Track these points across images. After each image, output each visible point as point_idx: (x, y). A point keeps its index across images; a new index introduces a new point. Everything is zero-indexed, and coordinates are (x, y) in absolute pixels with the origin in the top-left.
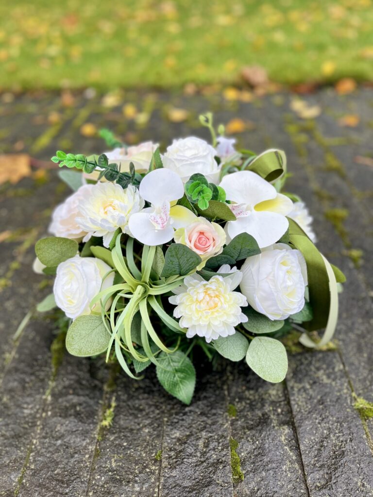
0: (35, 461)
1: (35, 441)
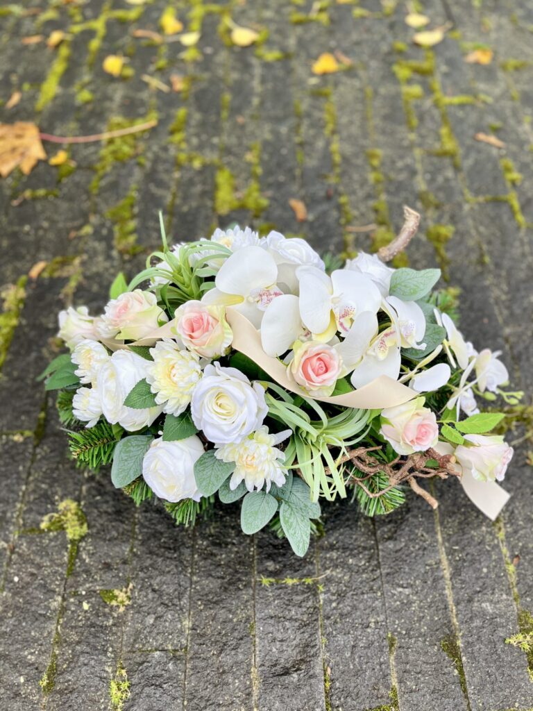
0: (141, 532)
1: (137, 515)
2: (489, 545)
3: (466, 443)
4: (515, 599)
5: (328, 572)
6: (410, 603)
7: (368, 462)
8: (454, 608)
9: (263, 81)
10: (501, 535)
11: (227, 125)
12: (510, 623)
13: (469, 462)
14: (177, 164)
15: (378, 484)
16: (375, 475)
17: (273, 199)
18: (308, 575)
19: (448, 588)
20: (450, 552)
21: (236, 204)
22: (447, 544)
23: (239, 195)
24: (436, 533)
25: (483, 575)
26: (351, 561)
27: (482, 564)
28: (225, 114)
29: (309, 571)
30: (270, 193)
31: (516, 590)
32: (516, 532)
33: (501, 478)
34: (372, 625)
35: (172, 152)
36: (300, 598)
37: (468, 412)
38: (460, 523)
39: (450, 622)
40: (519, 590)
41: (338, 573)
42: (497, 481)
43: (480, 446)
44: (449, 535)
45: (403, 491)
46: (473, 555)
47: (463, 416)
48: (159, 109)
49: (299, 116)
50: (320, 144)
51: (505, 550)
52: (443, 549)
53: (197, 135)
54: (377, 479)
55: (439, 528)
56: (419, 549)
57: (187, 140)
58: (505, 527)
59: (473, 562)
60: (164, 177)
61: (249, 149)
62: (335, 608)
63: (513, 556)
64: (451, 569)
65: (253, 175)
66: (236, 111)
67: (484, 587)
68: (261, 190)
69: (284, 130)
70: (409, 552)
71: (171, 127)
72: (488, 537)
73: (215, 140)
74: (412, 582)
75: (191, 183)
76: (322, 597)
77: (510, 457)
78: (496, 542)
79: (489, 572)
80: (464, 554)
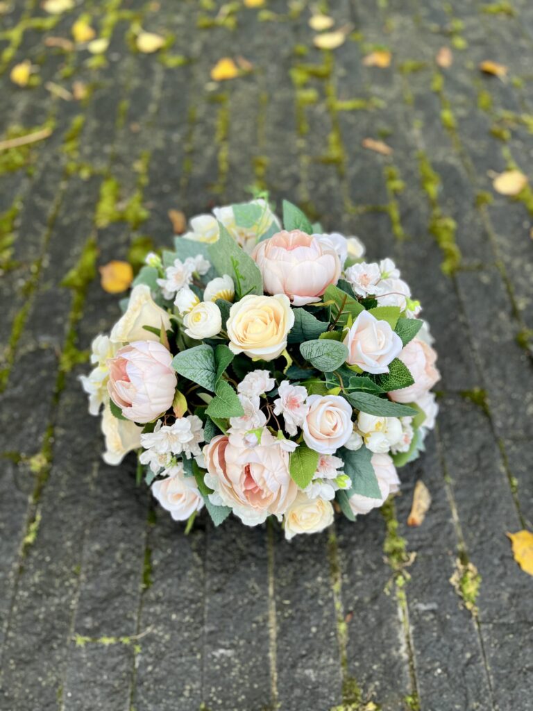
2: (322, 599)
4: (343, 664)
5: (149, 629)
6: (231, 666)
8: (276, 674)
9: (164, 86)
10: (338, 587)
11: (121, 133)
12: (333, 694)
14: (65, 175)
17: (153, 211)
18: (126, 634)
19: (273, 651)
20: (280, 607)
21: (116, 216)
22: (278, 598)
23: (122, 206)
24: (268, 585)
25: (311, 635)
26: (174, 617)
27: (312, 623)
28: (121, 121)
29: (128, 629)
30: (151, 204)
31: (345, 653)
32: (352, 584)
34: (186, 693)
35: (64, 161)
36: (116, 660)
38: (295, 573)
39: (269, 690)
40: (349, 653)
41: (159, 631)
44: (281, 586)
46: (303, 612)
48: (58, 117)
49: (194, 122)
50: (209, 152)
51: (338, 605)
52: (273, 604)
53: (91, 144)
55: (271, 579)
56: (248, 603)
57: (79, 149)
58: (342, 578)
59: (302, 619)
60: (50, 187)
61: (138, 157)
62: (151, 673)
63: (347, 612)
64: (278, 628)
65: (137, 185)
66: (131, 117)
67: (310, 651)
68: (143, 201)
69: (176, 137)
70: (236, 607)
71: (67, 134)
72: (323, 589)
73: (108, 149)
74: (235, 642)
75: (77, 193)
76: (138, 659)
78: (330, 595)
79: (318, 632)
80: (294, 610)
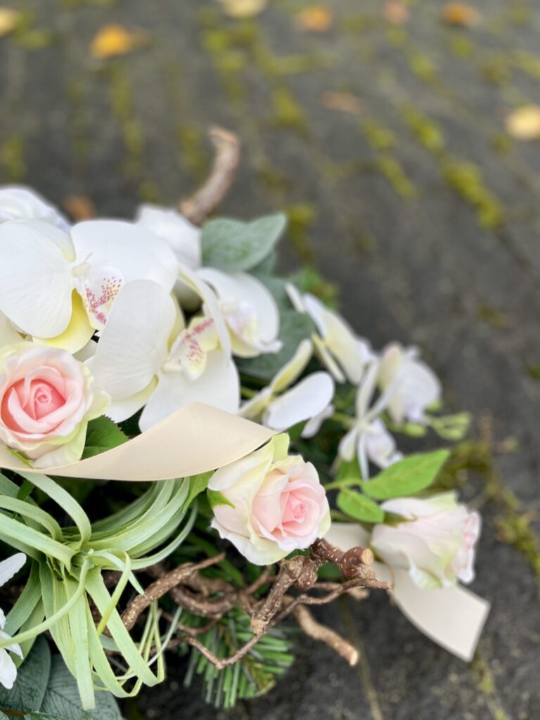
2: (471, 711)
3: (391, 519)
7: (206, 592)
10: (487, 685)
13: (402, 556)
15: (233, 633)
16: (226, 616)
24: (367, 707)
32: (511, 673)
33: (468, 576)
37: (382, 461)
38: (409, 676)
42: (461, 583)
43: (415, 519)
44: (393, 705)
45: (288, 638)
47: (374, 470)
54: (232, 625)
55: (371, 695)
58: (491, 667)
72: (465, 695)
77: (475, 530)
78: (480, 701)
